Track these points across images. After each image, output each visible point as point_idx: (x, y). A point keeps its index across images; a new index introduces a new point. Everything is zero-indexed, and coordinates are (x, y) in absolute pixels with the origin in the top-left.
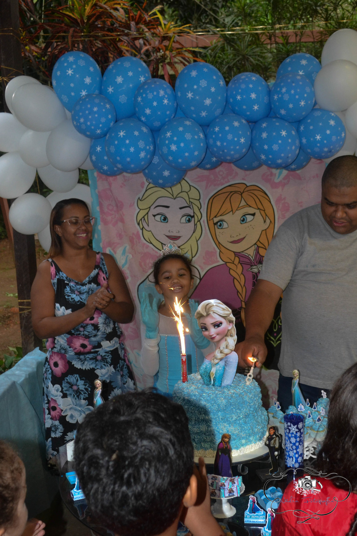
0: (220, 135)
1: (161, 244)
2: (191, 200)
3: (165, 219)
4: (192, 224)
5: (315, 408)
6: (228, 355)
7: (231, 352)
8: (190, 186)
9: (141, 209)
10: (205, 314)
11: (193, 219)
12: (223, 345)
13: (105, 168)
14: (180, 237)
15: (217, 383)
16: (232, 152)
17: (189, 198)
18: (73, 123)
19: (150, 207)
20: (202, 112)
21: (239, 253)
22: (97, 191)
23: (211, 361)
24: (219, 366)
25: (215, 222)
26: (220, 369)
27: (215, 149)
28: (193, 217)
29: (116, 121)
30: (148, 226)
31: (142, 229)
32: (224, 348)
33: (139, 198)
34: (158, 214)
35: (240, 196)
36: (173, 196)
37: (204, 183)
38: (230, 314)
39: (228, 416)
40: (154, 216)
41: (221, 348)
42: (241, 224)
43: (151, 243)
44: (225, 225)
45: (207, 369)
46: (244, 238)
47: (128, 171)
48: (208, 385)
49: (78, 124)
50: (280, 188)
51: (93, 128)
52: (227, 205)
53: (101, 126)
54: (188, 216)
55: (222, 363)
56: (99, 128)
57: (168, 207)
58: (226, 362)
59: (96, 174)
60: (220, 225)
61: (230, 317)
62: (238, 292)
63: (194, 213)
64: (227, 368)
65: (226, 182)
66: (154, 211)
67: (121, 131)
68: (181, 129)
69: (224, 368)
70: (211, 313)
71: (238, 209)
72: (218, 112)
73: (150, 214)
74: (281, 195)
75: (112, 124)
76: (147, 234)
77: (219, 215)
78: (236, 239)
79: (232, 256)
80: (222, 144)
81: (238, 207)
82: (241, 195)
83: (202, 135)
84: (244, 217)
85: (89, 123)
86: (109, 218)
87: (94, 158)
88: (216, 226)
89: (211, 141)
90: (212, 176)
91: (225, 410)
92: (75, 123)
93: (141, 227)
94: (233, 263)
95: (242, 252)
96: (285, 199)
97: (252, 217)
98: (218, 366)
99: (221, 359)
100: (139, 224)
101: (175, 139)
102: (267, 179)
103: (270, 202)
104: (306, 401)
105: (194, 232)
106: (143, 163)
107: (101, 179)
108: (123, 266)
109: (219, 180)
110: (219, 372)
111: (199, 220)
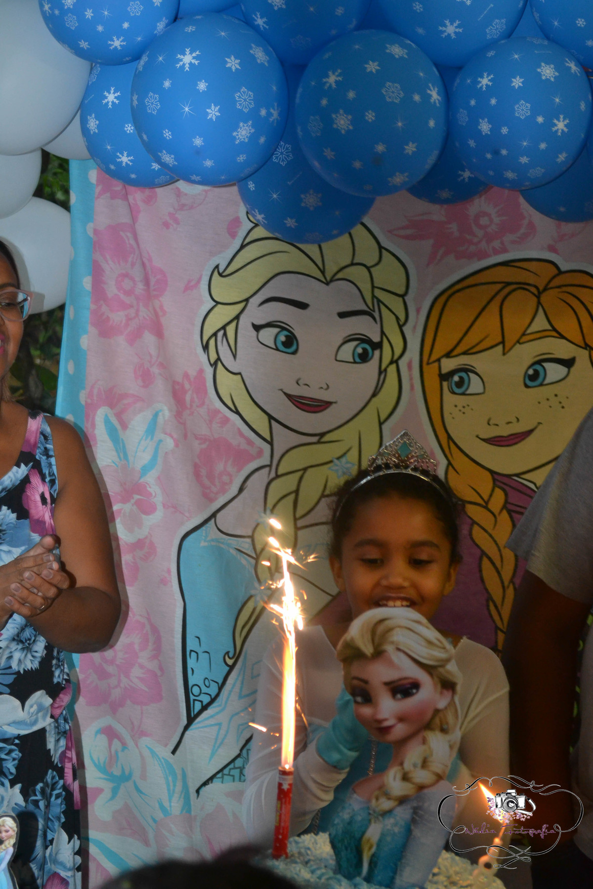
0: (493, 102)
1: (266, 417)
2: (378, 293)
3: (290, 343)
4: (372, 367)
6: (426, 791)
7: (437, 781)
8: (381, 247)
9: (217, 303)
10: (368, 650)
11: (377, 353)
12: (413, 755)
13: (125, 159)
14: (328, 404)
15: (379, 875)
16: (524, 160)
17: (373, 287)
18: (41, 6)
19: (247, 300)
20: (447, 22)
21: (509, 476)
22: (90, 227)
23: (369, 801)
24: (392, 820)
25: (444, 370)
26: (396, 830)
27: (472, 143)
28: (378, 346)
29: (175, 19)
30: (235, 356)
31: (214, 365)
32: (415, 766)
33: (217, 267)
34: (269, 325)
35: (535, 299)
36: (323, 272)
37: (427, 245)
38: (448, 660)
40: (258, 328)
41: (407, 766)
42: (527, 386)
43: (237, 412)
44: (475, 384)
45: (354, 826)
46: (530, 432)
47: (194, 177)
48: (349, 877)
49: (57, 12)
51: (100, 28)
52: (489, 323)
53: (126, 25)
54: (363, 341)
55: (403, 814)
56: (120, 33)
57: (302, 306)
58: (415, 810)
59: (93, 175)
60: (460, 384)
61: (448, 672)
62: (489, 598)
63: (383, 333)
64: (417, 832)
65: (496, 252)
66: (257, 313)
67: (188, 51)
68: (372, 67)
69: (408, 832)
70: (389, 649)
71: (524, 339)
72: (497, 27)
73: (245, 322)
75: (161, 26)
77: (459, 350)
78: (505, 431)
79: (485, 485)
80: (495, 130)
81: (524, 334)
82: (538, 297)
83: (435, 95)
84: (538, 367)
85: (89, 14)
87: (93, 124)
88: (445, 384)
89: (463, 117)
90: (454, 227)
92: (47, 7)
93: (213, 357)
94: (486, 507)
95: (518, 475)
97: (562, 370)
98: (389, 822)
99: (402, 801)
100: (206, 348)
101: (351, 95)
105: (374, 395)
106: (241, 158)
107: (108, 194)
108: (145, 470)
109: (476, 240)
110: (389, 839)
111: (396, 357)
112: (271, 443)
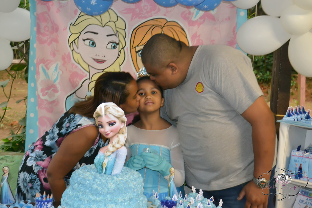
1: (88, 65)
2: (117, 29)
3: (93, 44)
4: (116, 50)
5: (186, 199)
6: (118, 149)
7: (122, 147)
8: (117, 16)
9: (72, 33)
11: (118, 46)
12: (115, 140)
14: (105, 61)
15: (108, 172)
17: (116, 27)
19: (81, 32)
22: (35, 13)
23: (104, 153)
25: (137, 50)
26: (112, 160)
28: (118, 44)
30: (78, 48)
31: (72, 51)
32: (116, 143)
33: (72, 23)
34: (87, 39)
36: (102, 24)
37: (130, 15)
39: (115, 198)
40: (84, 40)
41: (114, 143)
43: (79, 64)
45: (101, 160)
48: (100, 173)
50: (196, 26)
54: (114, 43)
55: (113, 156)
57: (97, 34)
58: (116, 155)
61: (123, 118)
63: (119, 40)
64: (117, 160)
65: (150, 16)
66: (83, 36)
69: (115, 160)
73: (80, 38)
74: (196, 32)
76: (77, 56)
77: (141, 44)
82: (162, 29)
86: (45, 38)
88: (137, 54)
90: (138, 10)
91: (113, 193)
93: (72, 49)
96: (199, 36)
98: (110, 158)
99: (113, 152)
100: (70, 46)
102: (186, 18)
103: (187, 38)
104: (179, 193)
105: (117, 58)
107: (40, 4)
108: (55, 81)
109: (144, 13)
110: (110, 162)
111: (123, 47)
112: (89, 72)
